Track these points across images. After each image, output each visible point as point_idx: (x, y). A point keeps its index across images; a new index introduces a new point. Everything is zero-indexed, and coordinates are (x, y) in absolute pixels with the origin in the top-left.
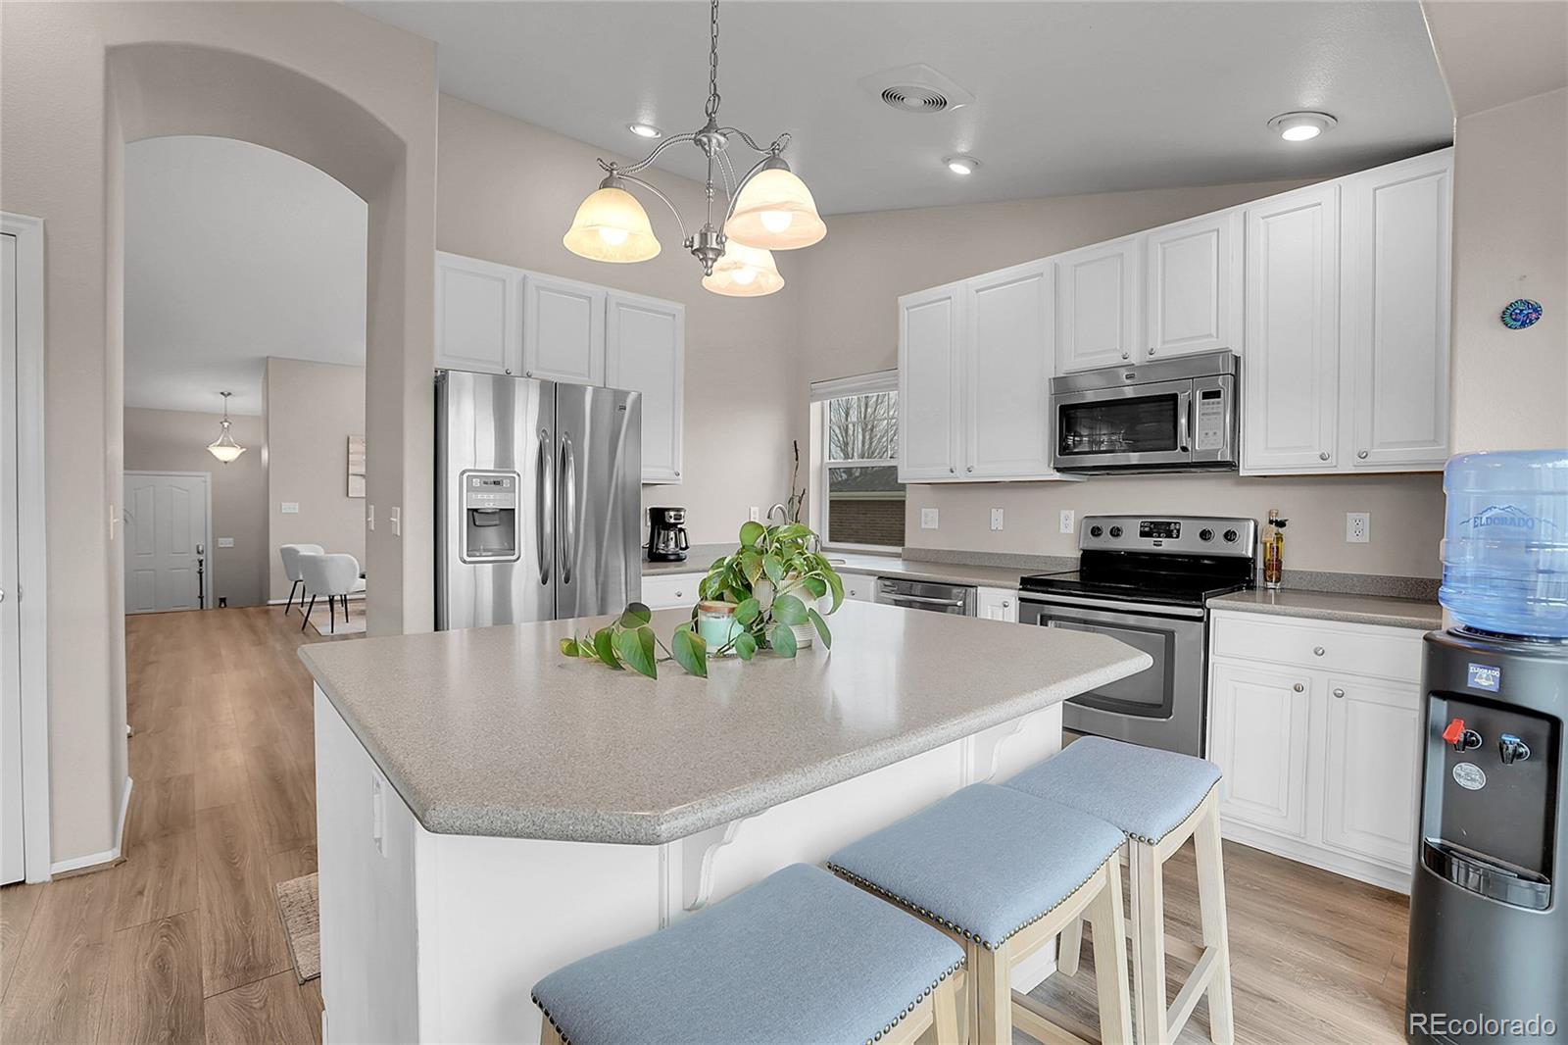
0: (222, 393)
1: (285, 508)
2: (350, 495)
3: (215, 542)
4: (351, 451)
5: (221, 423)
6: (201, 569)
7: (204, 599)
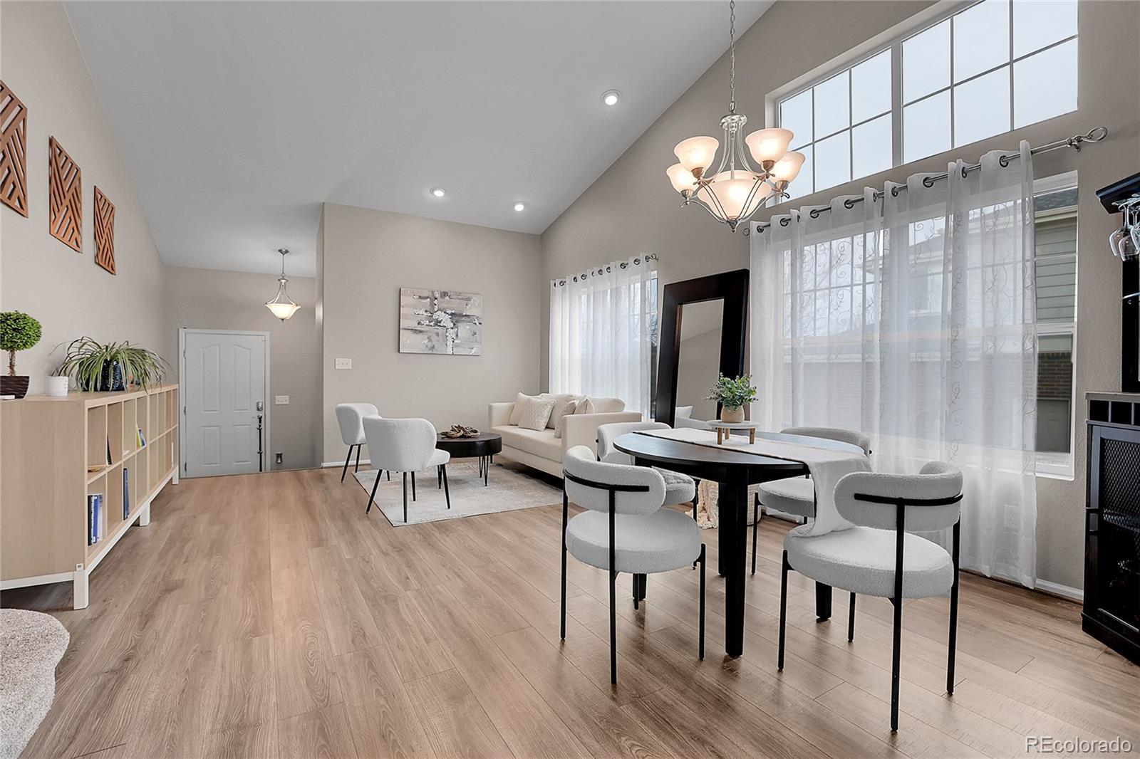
0: (280, 251)
1: (339, 364)
2: (401, 351)
3: (273, 400)
4: (402, 304)
5: (279, 280)
6: (260, 426)
7: (263, 455)
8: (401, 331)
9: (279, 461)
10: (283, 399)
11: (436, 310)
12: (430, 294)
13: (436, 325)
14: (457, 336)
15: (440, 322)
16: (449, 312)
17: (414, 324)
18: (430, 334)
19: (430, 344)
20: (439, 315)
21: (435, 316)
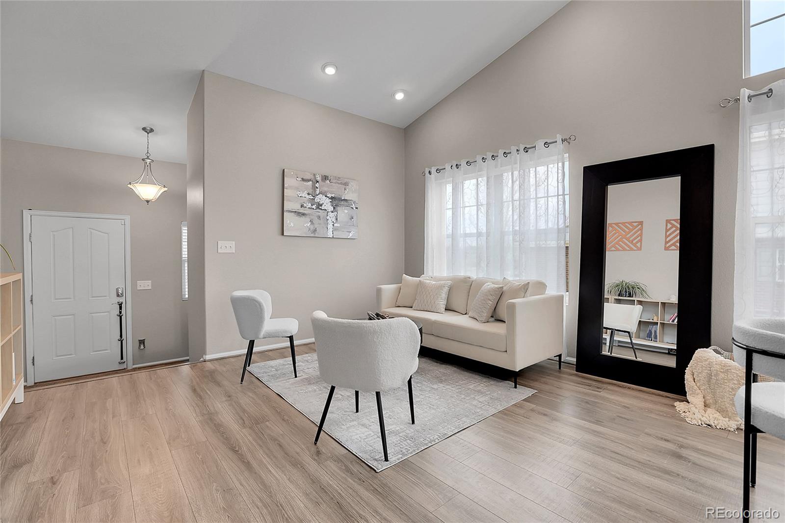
0: (144, 129)
1: (222, 247)
2: (285, 234)
3: (134, 285)
4: (285, 185)
5: (143, 160)
6: (120, 312)
7: (124, 342)
8: (285, 213)
9: (142, 347)
10: (145, 285)
11: (318, 192)
12: (312, 177)
13: (318, 208)
14: (337, 219)
15: (321, 205)
16: (329, 195)
17: (296, 207)
18: (312, 217)
19: (312, 228)
20: (321, 199)
21: (317, 200)
